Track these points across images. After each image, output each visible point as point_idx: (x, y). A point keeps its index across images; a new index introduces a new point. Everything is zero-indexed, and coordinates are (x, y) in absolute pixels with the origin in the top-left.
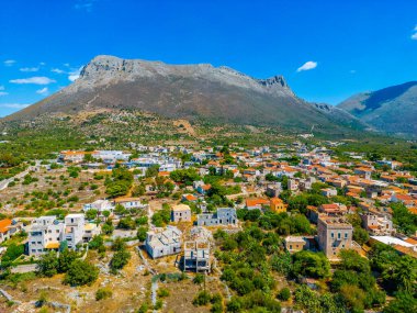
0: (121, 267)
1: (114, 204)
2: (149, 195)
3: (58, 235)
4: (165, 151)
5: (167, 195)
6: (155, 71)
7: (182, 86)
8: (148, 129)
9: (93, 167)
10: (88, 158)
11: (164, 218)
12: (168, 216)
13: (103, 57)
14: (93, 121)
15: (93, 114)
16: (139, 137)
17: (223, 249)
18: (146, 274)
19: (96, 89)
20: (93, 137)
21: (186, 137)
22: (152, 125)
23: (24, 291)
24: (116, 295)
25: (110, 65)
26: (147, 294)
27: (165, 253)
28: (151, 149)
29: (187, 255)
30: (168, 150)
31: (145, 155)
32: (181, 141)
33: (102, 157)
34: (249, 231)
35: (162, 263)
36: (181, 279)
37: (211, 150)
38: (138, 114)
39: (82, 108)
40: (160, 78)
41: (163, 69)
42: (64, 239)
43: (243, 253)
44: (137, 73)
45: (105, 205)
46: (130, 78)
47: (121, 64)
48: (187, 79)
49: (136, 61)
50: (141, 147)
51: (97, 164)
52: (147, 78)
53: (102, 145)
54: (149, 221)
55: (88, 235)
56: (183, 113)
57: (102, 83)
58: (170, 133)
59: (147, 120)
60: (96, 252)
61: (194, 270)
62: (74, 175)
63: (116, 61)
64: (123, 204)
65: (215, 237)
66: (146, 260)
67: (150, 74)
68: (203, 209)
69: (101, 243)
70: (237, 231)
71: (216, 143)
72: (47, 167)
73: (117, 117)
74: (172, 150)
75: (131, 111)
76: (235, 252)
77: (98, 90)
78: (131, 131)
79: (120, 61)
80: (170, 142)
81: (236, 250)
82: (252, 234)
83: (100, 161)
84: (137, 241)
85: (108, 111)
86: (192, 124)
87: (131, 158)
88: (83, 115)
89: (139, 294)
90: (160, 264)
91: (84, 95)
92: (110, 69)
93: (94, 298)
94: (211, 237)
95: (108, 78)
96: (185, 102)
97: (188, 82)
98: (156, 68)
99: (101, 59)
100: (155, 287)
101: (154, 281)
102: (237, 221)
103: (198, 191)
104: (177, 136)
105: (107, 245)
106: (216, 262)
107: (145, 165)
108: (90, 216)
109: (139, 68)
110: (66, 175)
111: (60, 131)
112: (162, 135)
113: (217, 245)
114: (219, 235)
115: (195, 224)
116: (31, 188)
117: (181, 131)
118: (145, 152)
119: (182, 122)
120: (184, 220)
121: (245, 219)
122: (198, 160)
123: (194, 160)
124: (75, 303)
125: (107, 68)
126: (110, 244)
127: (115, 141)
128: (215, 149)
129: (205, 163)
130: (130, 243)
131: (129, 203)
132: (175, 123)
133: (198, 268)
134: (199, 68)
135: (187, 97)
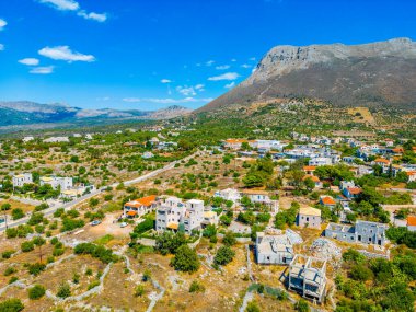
0: (223, 263)
1: (242, 194)
2: (286, 190)
3: (178, 217)
4: (328, 142)
5: (305, 193)
6: (332, 55)
7: (365, 68)
8: (317, 118)
9: (247, 156)
10: (245, 146)
11: (289, 220)
12: (293, 218)
13: (279, 47)
14: (263, 111)
15: (264, 104)
16: (305, 126)
17: (350, 276)
18: (245, 279)
19: (269, 80)
20: (260, 126)
21: (362, 127)
22: (322, 114)
23: (141, 262)
24: (208, 291)
25: (285, 55)
26: (237, 302)
27: (272, 261)
28: (313, 139)
29: (294, 272)
30: (333, 142)
31: (304, 146)
32: (354, 132)
33: (260, 146)
34: (399, 260)
35: (266, 272)
36: (280, 298)
37: (391, 144)
38: (308, 102)
39: (255, 99)
40: (338, 62)
41: (342, 51)
42: (183, 222)
43: (378, 289)
44: (311, 59)
45: (233, 195)
46: (303, 66)
47: (295, 52)
48: (372, 60)
49: (311, 47)
50: (303, 137)
51: (252, 153)
52: (322, 64)
53: (265, 134)
54: (272, 219)
55: (206, 222)
56: (361, 99)
57: (276, 74)
58: (342, 122)
59: (317, 109)
60: (208, 240)
61: (300, 292)
62: (226, 161)
63: (291, 50)
64: (250, 197)
65: (345, 256)
66: (250, 263)
67: (325, 59)
68: (343, 217)
69: (214, 233)
70: (378, 256)
71: (402, 135)
72: (210, 152)
73: (285, 106)
74: (337, 141)
75: (301, 100)
76: (368, 285)
77: (271, 81)
78: (298, 121)
79: (295, 49)
80: (339, 133)
81: (370, 282)
82: (401, 266)
83: (256, 150)
84: (250, 239)
85: (278, 100)
86: (373, 111)
87: (284, 148)
88: (255, 106)
89: (230, 299)
90: (264, 272)
91: (258, 86)
92: (284, 58)
93: (188, 288)
94: (339, 255)
95: (281, 68)
96: (366, 86)
97: (373, 63)
98: (333, 51)
99: (276, 50)
100: (249, 298)
101: (250, 289)
102: (386, 241)
103: (344, 194)
104: (350, 126)
105: (220, 236)
106: (334, 290)
107: (296, 157)
108: (216, 204)
109: (315, 54)
110: (220, 161)
111: (234, 120)
112: (332, 125)
113: (344, 268)
114: (350, 255)
115: (324, 234)
116: (189, 171)
117: (356, 120)
118: (305, 143)
119: (359, 110)
120: (310, 226)
121: (399, 242)
122: (364, 156)
123: (358, 155)
124: (171, 288)
125: (282, 58)
126: (222, 236)
127: (279, 131)
128: (397, 143)
129: (371, 159)
130: (241, 240)
131: (257, 196)
132: (350, 111)
133: (305, 291)
134: (390, 45)
135: (370, 81)
